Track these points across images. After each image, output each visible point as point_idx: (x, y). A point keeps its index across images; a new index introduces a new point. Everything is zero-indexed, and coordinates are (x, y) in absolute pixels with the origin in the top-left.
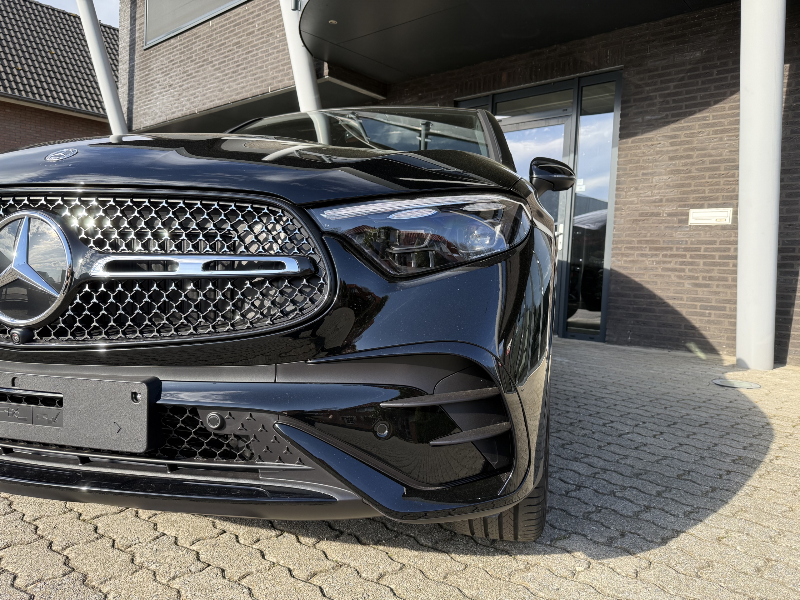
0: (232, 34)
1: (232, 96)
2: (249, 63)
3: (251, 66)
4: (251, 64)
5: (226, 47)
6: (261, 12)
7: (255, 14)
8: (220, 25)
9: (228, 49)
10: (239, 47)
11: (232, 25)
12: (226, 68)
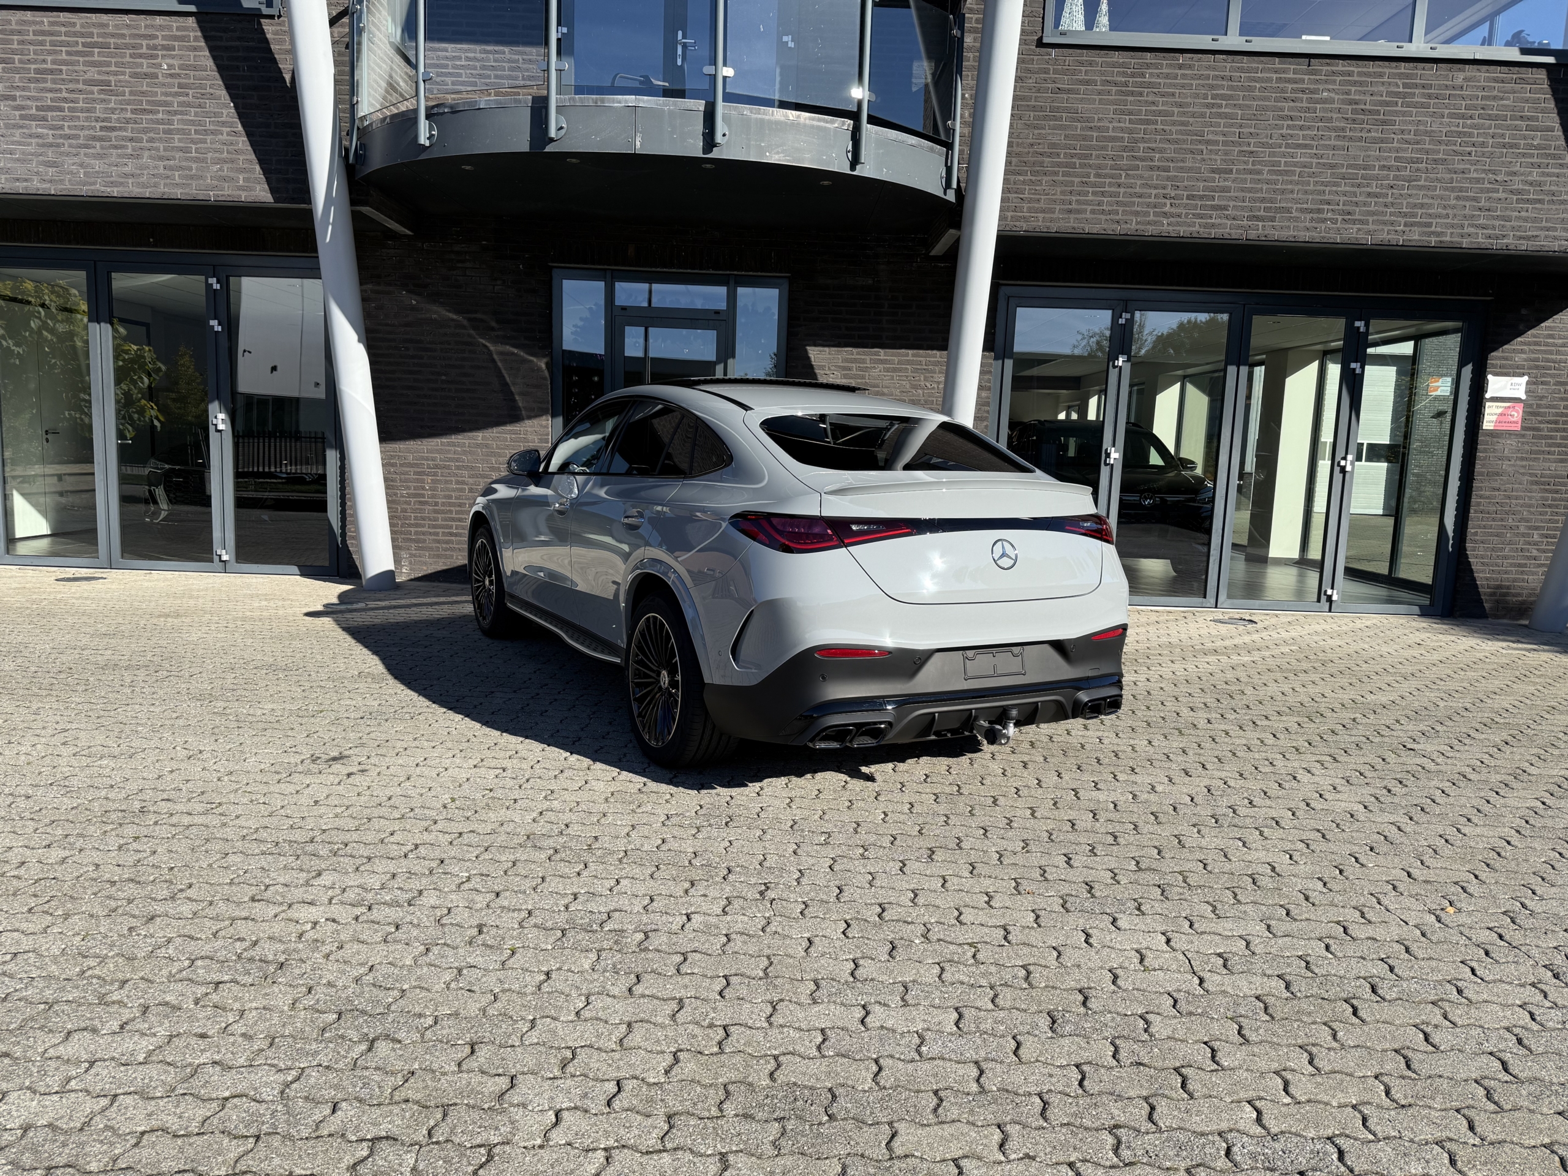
0: (81, 59)
1: (95, 183)
2: (145, 131)
3: (151, 140)
4: (152, 135)
5: (63, 80)
6: (176, 43)
7: (155, 42)
8: (38, 27)
9: (71, 86)
10: (111, 93)
11: (80, 40)
12: (66, 124)
